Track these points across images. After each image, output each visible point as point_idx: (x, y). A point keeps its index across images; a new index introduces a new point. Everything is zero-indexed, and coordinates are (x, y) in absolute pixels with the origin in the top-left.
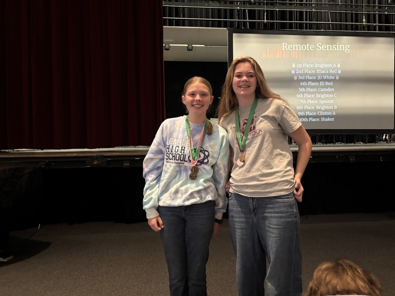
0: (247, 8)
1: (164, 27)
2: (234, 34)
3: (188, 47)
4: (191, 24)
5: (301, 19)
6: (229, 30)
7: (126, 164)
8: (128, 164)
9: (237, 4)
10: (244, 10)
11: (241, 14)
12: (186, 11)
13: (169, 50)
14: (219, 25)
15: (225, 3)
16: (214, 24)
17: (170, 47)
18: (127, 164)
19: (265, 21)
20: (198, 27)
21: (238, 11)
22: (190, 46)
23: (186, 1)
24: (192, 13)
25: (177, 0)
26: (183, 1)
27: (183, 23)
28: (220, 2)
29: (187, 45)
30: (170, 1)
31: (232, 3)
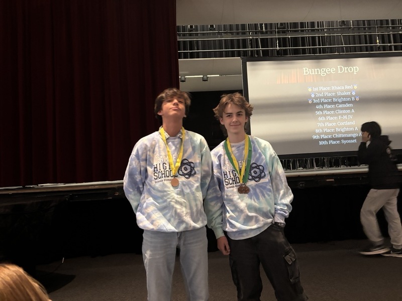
0: (260, 37)
1: (179, 60)
2: (248, 63)
3: (203, 78)
4: (205, 55)
5: (314, 44)
6: (242, 59)
9: (249, 34)
10: (257, 39)
11: (254, 43)
12: (200, 43)
13: (185, 81)
14: (233, 54)
15: (237, 34)
16: (227, 55)
17: (185, 78)
19: (278, 48)
20: (212, 59)
21: (251, 40)
22: (205, 77)
23: (199, 34)
24: (205, 45)
25: (190, 35)
26: (197, 34)
27: (198, 55)
28: (232, 33)
29: (202, 76)
30: (184, 35)
31: (244, 33)
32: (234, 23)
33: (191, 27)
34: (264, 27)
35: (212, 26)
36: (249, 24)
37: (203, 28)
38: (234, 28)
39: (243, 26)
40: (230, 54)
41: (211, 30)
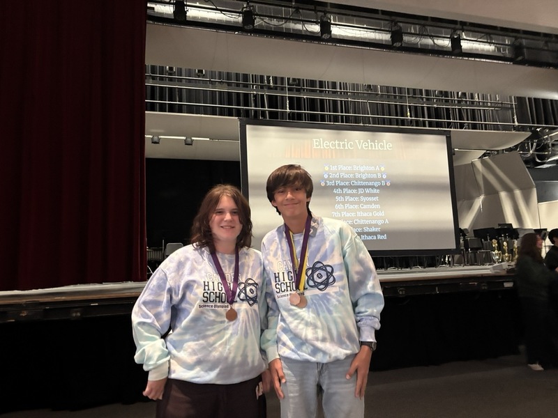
0: (266, 93)
1: (146, 112)
2: (247, 126)
3: (185, 140)
4: (191, 110)
6: (240, 120)
7: (74, 315)
8: (79, 314)
9: (253, 87)
10: (262, 96)
11: (259, 100)
12: (184, 93)
13: (158, 143)
14: (230, 113)
15: (237, 86)
16: (222, 112)
17: (159, 139)
18: (76, 314)
19: (288, 110)
20: (200, 115)
21: (255, 96)
22: (189, 140)
23: (184, 81)
24: (192, 95)
25: (171, 80)
26: (180, 80)
27: (180, 109)
28: (229, 84)
29: (184, 138)
30: (162, 79)
31: (246, 86)
32: (233, 71)
33: (171, 69)
34: (271, 81)
35: (200, 71)
36: (252, 75)
37: (189, 73)
38: (233, 77)
39: (246, 77)
40: (226, 111)
41: (199, 76)
